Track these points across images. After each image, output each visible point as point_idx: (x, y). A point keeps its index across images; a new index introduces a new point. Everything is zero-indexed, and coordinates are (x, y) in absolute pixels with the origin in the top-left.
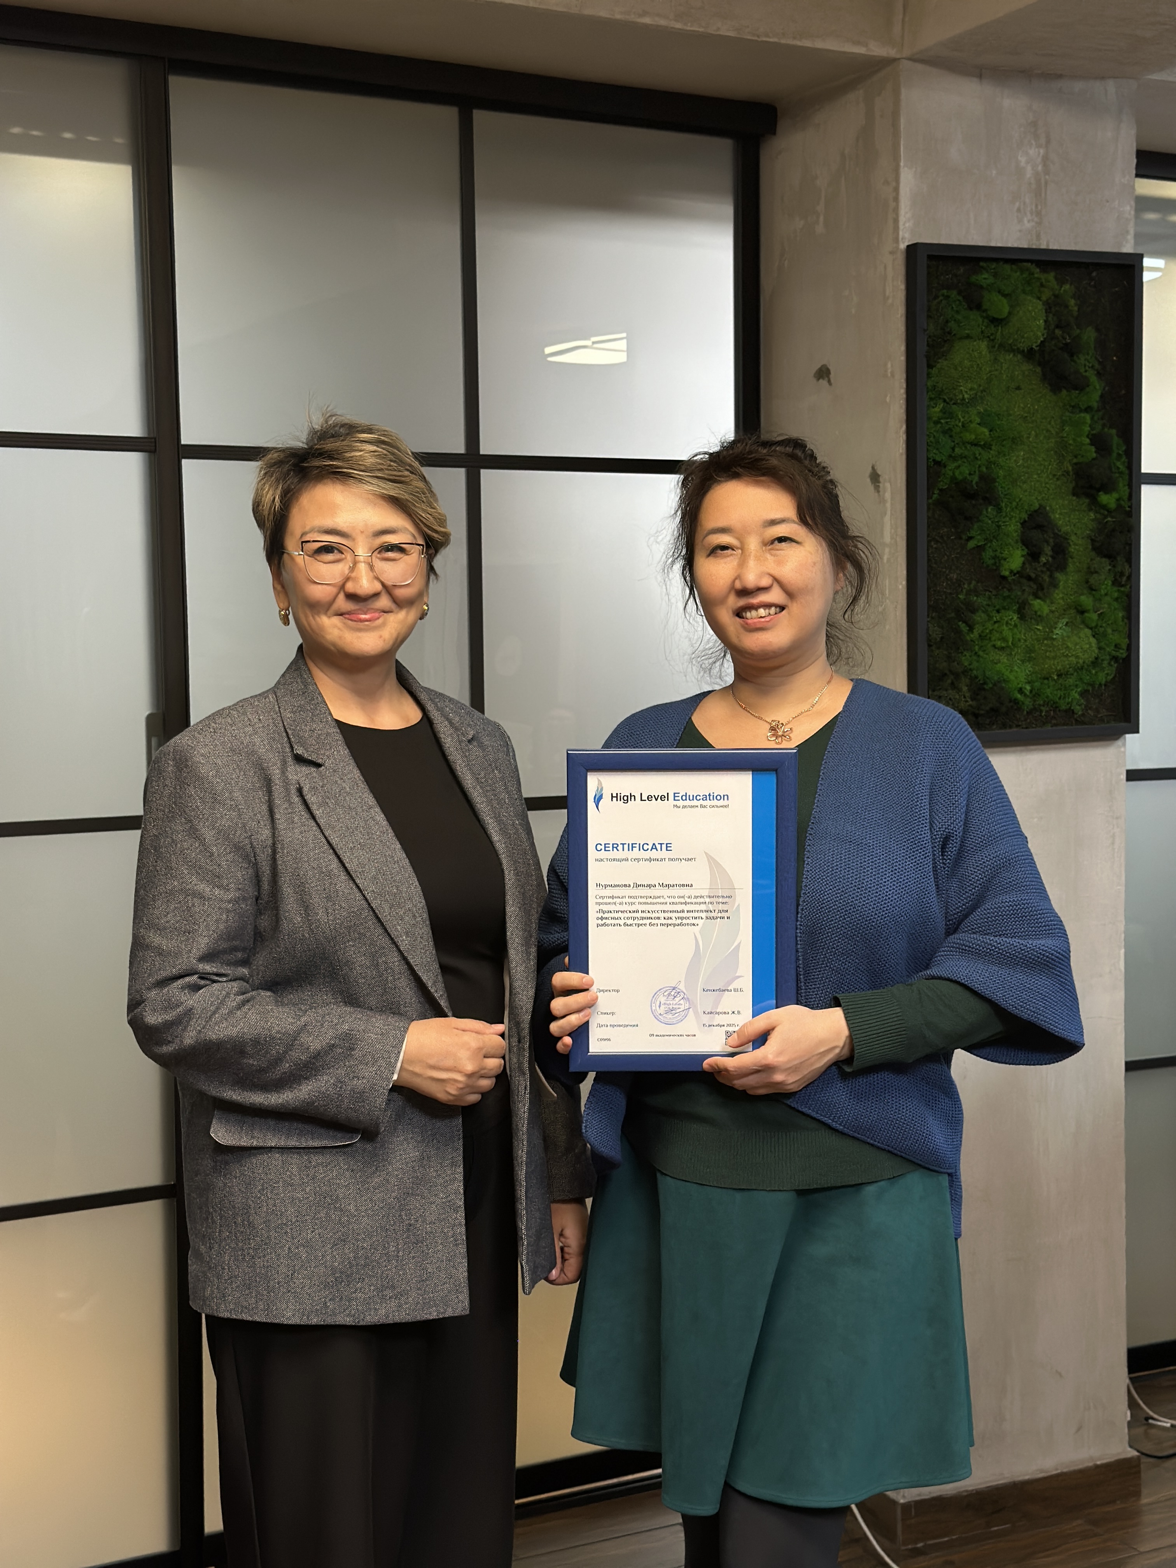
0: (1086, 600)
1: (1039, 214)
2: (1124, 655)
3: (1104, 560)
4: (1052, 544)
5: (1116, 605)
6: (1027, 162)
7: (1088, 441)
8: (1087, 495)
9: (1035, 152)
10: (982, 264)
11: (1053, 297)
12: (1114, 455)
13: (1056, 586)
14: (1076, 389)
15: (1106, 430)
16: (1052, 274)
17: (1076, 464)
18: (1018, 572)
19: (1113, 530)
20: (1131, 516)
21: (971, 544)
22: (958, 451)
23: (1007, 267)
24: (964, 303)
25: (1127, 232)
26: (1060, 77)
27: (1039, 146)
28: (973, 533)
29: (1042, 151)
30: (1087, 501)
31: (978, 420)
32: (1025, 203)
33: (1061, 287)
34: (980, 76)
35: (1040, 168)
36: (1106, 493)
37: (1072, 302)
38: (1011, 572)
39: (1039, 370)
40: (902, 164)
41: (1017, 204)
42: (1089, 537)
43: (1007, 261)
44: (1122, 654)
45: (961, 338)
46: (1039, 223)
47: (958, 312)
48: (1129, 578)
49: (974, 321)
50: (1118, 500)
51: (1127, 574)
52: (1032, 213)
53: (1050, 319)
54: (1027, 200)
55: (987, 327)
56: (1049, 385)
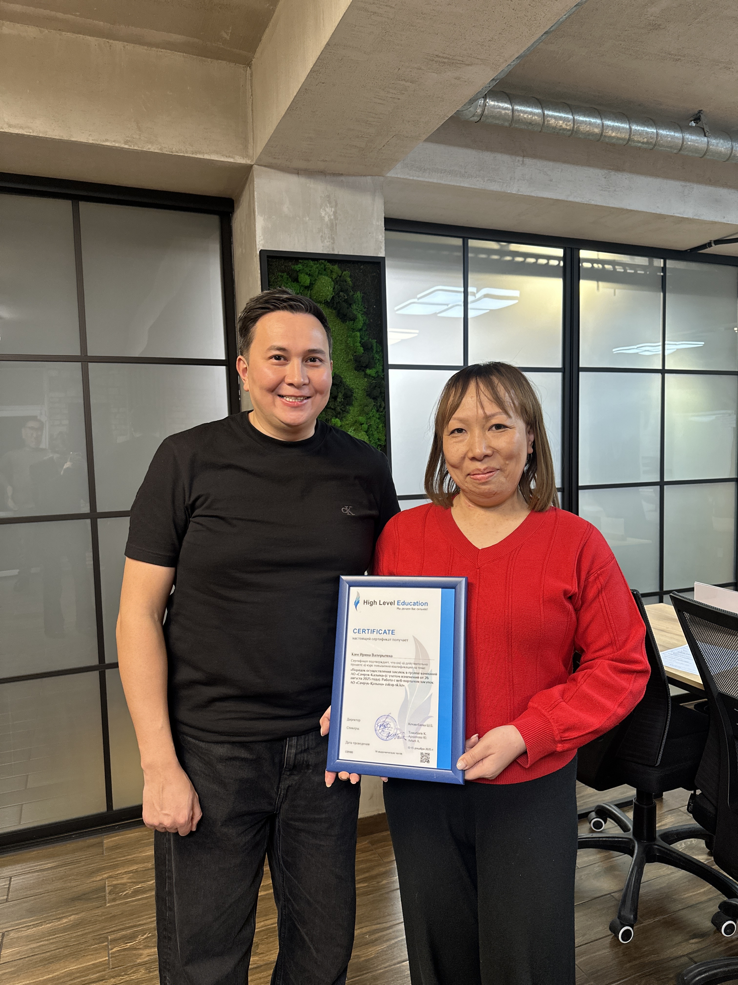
0: (362, 419)
1: (333, 239)
2: (383, 444)
3: (371, 400)
4: (343, 393)
5: (378, 421)
6: (326, 214)
7: (360, 345)
8: (363, 371)
9: (330, 210)
10: (300, 261)
11: (338, 277)
12: (374, 352)
13: (348, 412)
14: (351, 320)
15: (370, 340)
16: (337, 266)
17: (355, 356)
19: (376, 386)
20: (384, 380)
23: (311, 263)
24: (290, 279)
25: (381, 248)
26: (342, 174)
27: (332, 207)
29: (333, 209)
30: (363, 373)
32: (325, 233)
33: (343, 273)
34: (298, 174)
35: (332, 217)
36: (370, 369)
37: (349, 279)
39: (334, 311)
40: (257, 213)
41: (321, 234)
42: (365, 390)
43: (313, 260)
44: (383, 443)
46: (333, 243)
47: (287, 283)
48: (384, 408)
49: (295, 288)
50: (377, 372)
51: (383, 406)
52: (329, 238)
53: (336, 287)
54: (326, 232)
55: (303, 291)
56: (340, 319)
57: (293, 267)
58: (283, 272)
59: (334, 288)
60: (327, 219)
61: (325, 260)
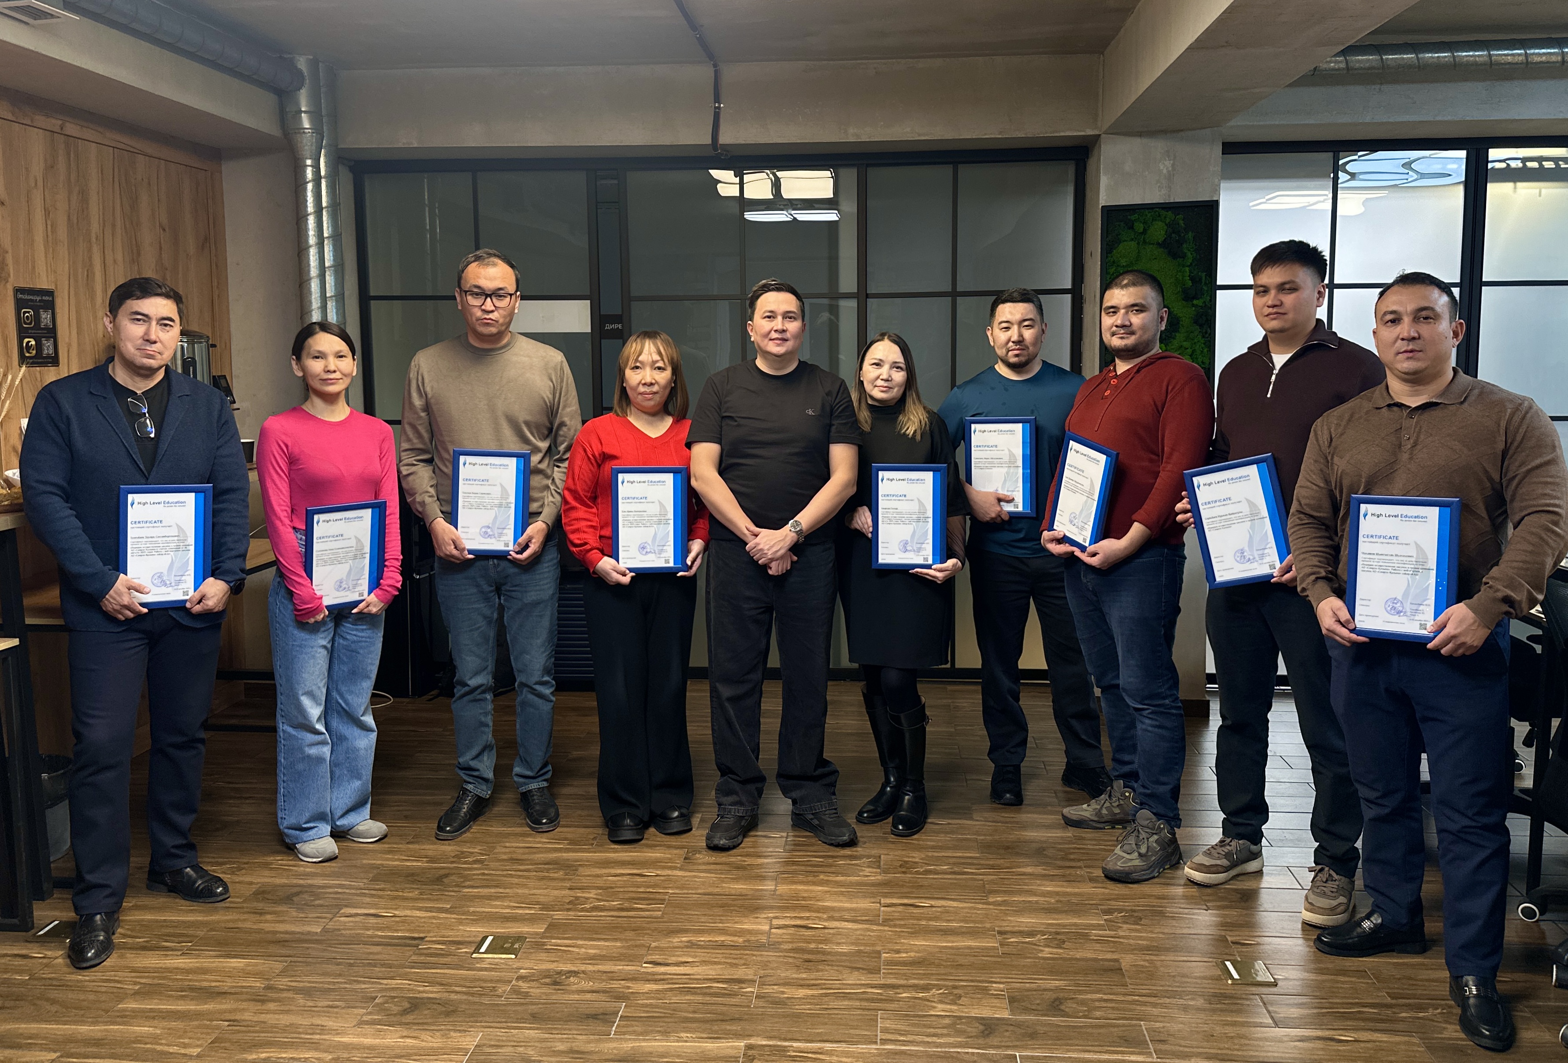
1: (1170, 187)
6: (1164, 167)
7: (1189, 278)
9: (1168, 163)
11: (1172, 222)
14: (1182, 258)
15: (1200, 273)
16: (1170, 212)
17: (1183, 288)
20: (1211, 303)
23: (1147, 211)
24: (1126, 228)
25: (1217, 190)
29: (1171, 162)
32: (1162, 186)
33: (1175, 217)
35: (1170, 169)
36: (1197, 300)
37: (1181, 222)
39: (1163, 250)
41: (1158, 185)
42: (1192, 318)
43: (1149, 209)
45: (1124, 241)
46: (1169, 192)
47: (1123, 231)
49: (1129, 234)
50: (1204, 302)
52: (1167, 189)
54: (1164, 182)
55: (1135, 236)
56: (1171, 256)
57: (1131, 217)
58: (1121, 221)
59: (1166, 231)
60: (1165, 171)
61: (1160, 208)
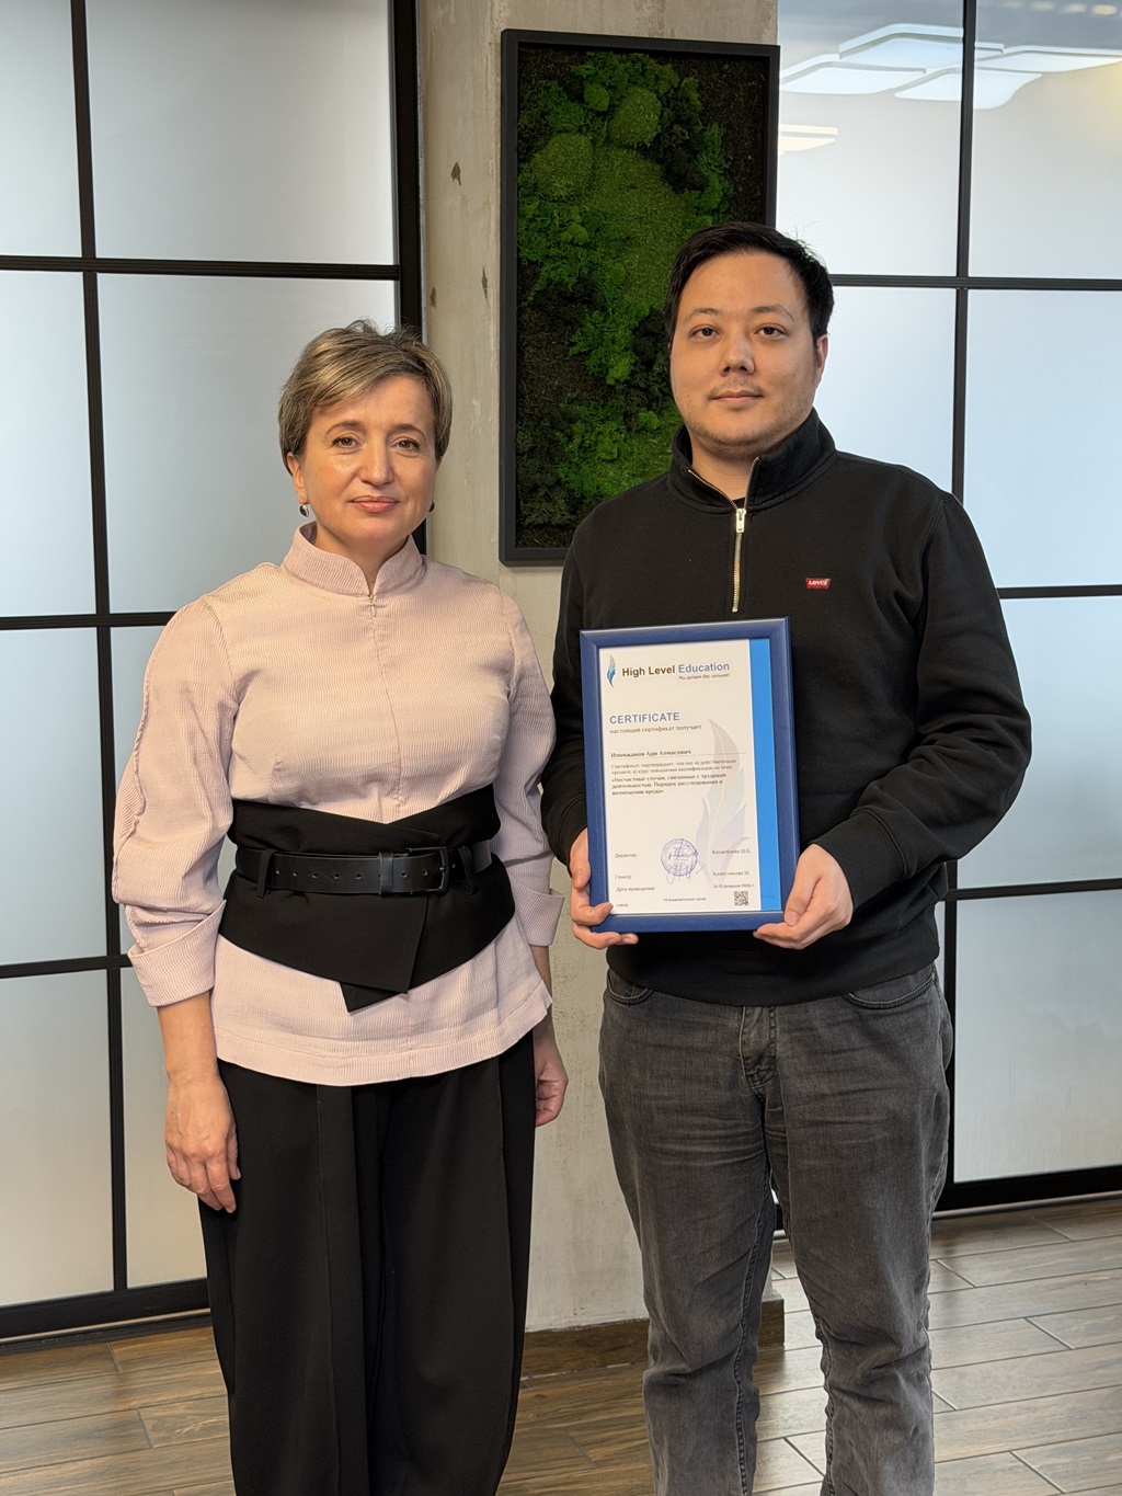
1: (662, 1)
10: (589, 53)
11: (672, 91)
16: (669, 65)
18: (626, 382)
21: (574, 351)
22: (554, 251)
23: (615, 59)
28: (575, 338)
31: (579, 219)
37: (694, 96)
38: (617, 381)
43: (617, 51)
45: (559, 132)
46: (660, 10)
47: (557, 104)
49: (574, 114)
53: (666, 114)
55: (591, 121)
56: (671, 184)
57: (573, 68)
58: (550, 78)
59: (661, 117)
61: (645, 52)
